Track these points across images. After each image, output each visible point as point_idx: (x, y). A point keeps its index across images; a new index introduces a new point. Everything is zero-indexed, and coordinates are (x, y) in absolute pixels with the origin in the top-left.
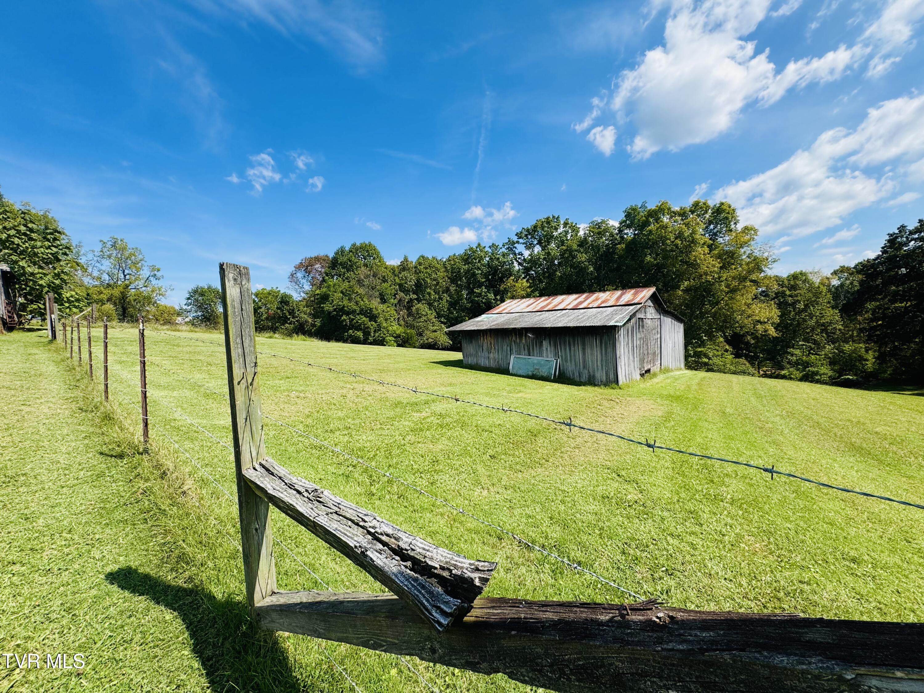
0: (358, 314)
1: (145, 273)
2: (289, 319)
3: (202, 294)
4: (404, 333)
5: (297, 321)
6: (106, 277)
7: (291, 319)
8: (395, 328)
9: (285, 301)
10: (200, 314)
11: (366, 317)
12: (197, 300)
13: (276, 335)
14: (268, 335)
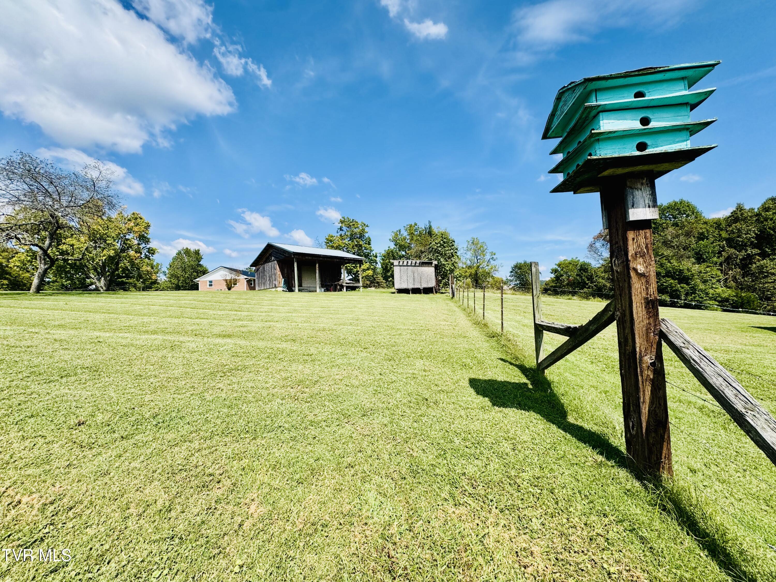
0: (664, 277)
1: (488, 257)
2: (587, 284)
3: (520, 268)
4: (736, 296)
5: (595, 286)
6: (469, 262)
7: (589, 284)
8: (719, 290)
9: (584, 268)
10: (518, 282)
11: (674, 278)
12: (516, 272)
13: (575, 298)
14: (567, 297)
